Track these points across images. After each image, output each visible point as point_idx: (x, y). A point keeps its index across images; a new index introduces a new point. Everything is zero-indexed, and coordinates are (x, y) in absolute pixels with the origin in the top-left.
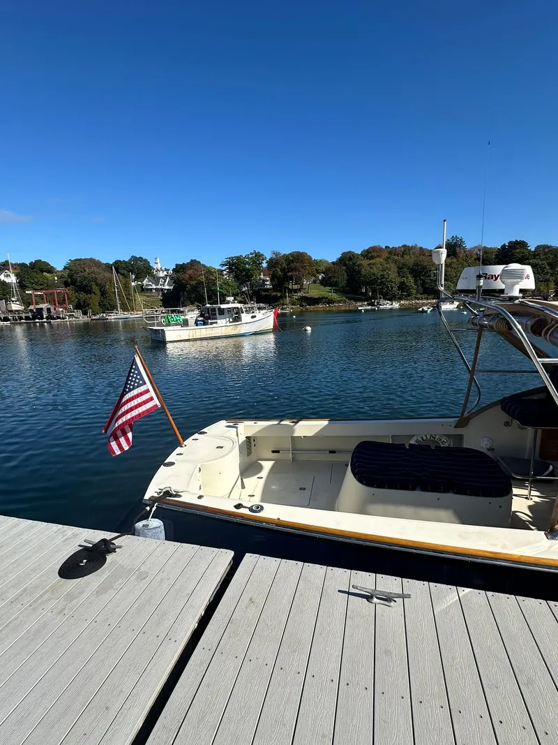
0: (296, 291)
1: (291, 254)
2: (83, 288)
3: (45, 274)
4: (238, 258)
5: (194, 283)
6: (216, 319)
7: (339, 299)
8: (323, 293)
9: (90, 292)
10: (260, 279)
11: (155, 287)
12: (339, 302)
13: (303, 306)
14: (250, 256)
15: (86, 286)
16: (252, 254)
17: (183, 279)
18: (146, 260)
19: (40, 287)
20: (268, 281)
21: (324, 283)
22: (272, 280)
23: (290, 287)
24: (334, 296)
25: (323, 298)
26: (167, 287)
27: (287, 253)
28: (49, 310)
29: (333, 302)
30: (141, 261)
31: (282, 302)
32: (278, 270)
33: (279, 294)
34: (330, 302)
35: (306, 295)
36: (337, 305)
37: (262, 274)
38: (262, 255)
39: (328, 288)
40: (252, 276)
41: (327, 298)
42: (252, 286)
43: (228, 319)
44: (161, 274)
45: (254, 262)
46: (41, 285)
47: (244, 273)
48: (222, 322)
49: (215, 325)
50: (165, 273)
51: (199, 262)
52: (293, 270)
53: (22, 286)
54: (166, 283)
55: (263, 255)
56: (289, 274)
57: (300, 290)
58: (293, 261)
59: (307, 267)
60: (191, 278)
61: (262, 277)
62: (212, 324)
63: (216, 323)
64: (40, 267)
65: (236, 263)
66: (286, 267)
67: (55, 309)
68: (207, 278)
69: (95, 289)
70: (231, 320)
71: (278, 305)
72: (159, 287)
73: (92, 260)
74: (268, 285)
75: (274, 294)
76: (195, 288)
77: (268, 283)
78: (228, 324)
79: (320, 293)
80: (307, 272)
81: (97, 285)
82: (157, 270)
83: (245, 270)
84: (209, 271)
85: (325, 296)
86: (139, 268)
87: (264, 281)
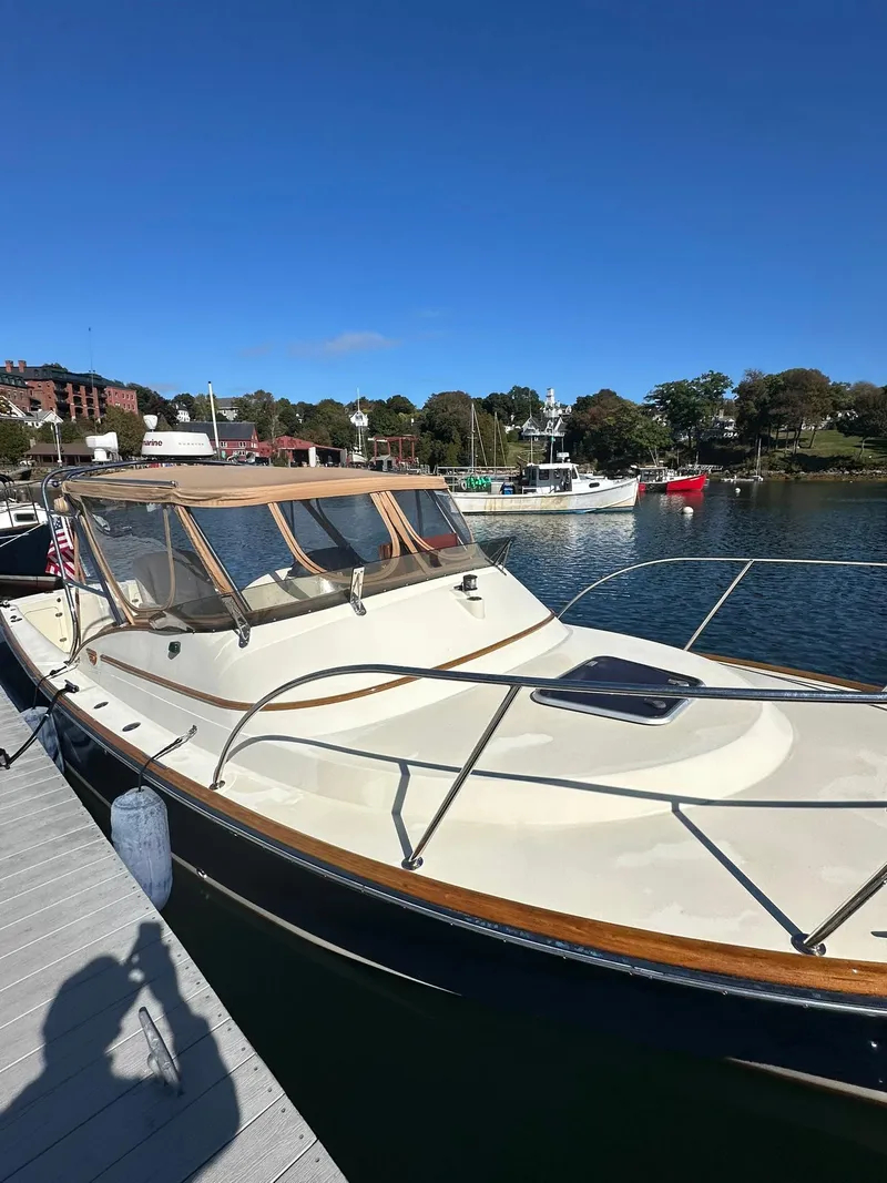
0: (782, 444)
1: (784, 376)
2: (442, 435)
3: (401, 414)
4: (678, 385)
5: (595, 427)
6: (534, 485)
7: (877, 461)
8: (843, 449)
9: (447, 439)
10: (717, 421)
11: (538, 434)
12: (876, 466)
13: (792, 471)
14: (701, 381)
15: (445, 431)
16: (704, 377)
17: (582, 422)
18: (533, 393)
19: (392, 432)
20: (730, 424)
21: (845, 428)
22: (739, 422)
23: (773, 435)
24: (868, 455)
25: (839, 457)
26: (557, 434)
27: (775, 373)
28: (389, 463)
29: (859, 466)
30: (527, 394)
31: (749, 462)
32: (751, 403)
33: (748, 449)
34: (853, 465)
35: (805, 451)
36: (869, 472)
37: (722, 412)
38: (725, 378)
39: (855, 440)
40: (700, 415)
41: (848, 458)
42: (698, 432)
43: (553, 487)
44: (554, 414)
45: (707, 391)
46: (393, 429)
47: (686, 411)
48: (544, 490)
49: (530, 494)
50: (560, 412)
51: (615, 394)
52: (781, 404)
53: (372, 430)
54: (557, 428)
55: (727, 378)
56: (772, 412)
57: (791, 442)
58: (784, 389)
59: (814, 399)
60: (594, 420)
61: (721, 417)
62: (526, 492)
63: (534, 491)
64: (399, 405)
65: (673, 394)
66: (768, 399)
67: (397, 462)
68: (618, 419)
69: (456, 436)
70: (558, 488)
71: (741, 469)
72: (545, 433)
73: (459, 394)
74: (731, 432)
75: (739, 447)
76: (597, 436)
77: (730, 428)
78: (553, 493)
79: (838, 448)
80: (811, 407)
81: (458, 429)
82: (549, 408)
83: (687, 405)
84: (625, 408)
85: (846, 454)
86: (522, 405)
87: (723, 424)
